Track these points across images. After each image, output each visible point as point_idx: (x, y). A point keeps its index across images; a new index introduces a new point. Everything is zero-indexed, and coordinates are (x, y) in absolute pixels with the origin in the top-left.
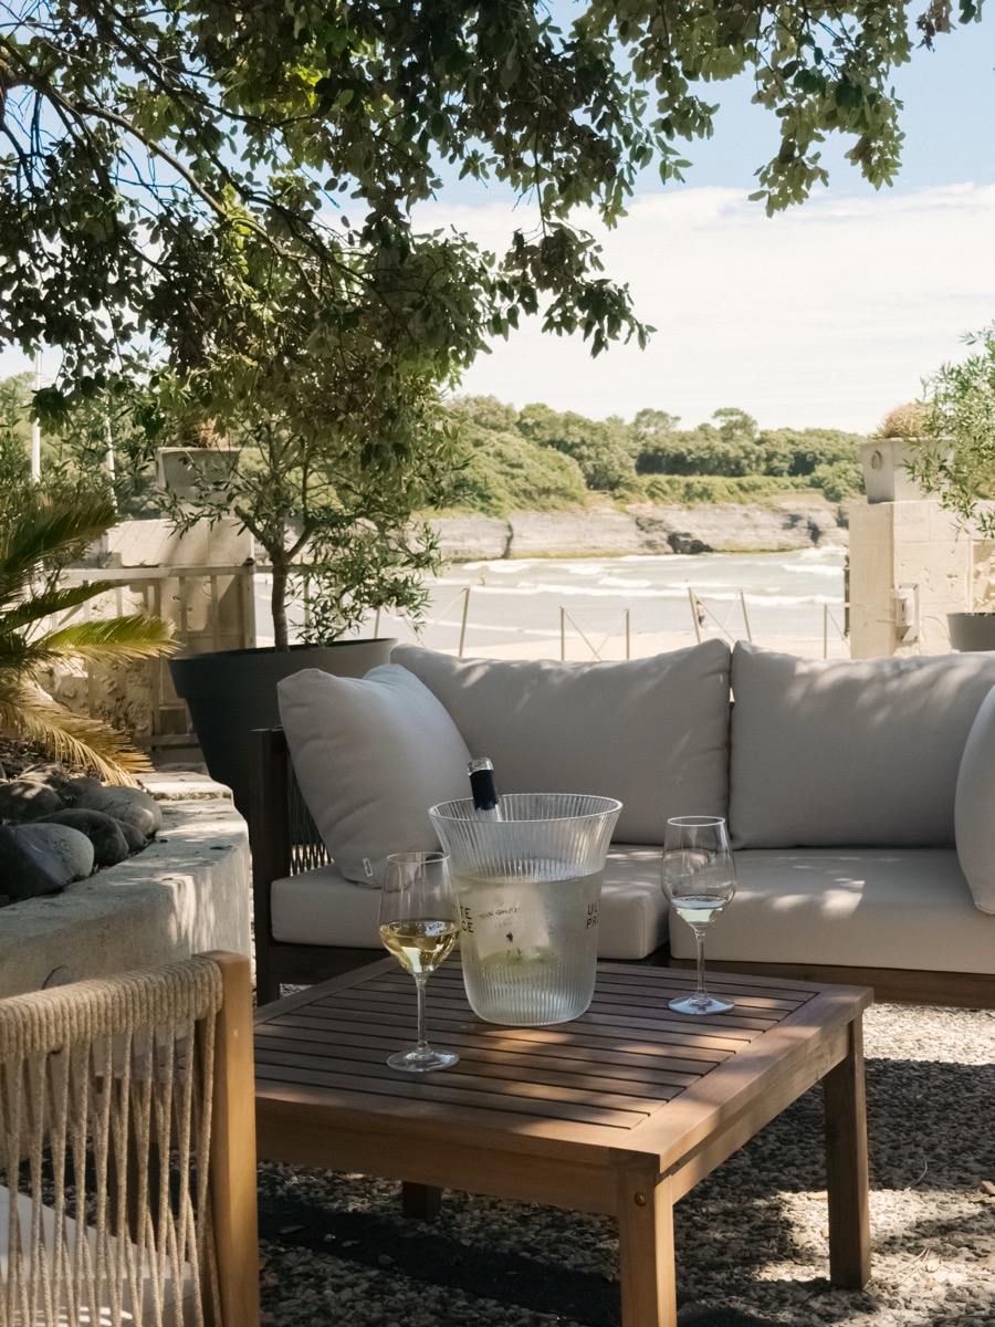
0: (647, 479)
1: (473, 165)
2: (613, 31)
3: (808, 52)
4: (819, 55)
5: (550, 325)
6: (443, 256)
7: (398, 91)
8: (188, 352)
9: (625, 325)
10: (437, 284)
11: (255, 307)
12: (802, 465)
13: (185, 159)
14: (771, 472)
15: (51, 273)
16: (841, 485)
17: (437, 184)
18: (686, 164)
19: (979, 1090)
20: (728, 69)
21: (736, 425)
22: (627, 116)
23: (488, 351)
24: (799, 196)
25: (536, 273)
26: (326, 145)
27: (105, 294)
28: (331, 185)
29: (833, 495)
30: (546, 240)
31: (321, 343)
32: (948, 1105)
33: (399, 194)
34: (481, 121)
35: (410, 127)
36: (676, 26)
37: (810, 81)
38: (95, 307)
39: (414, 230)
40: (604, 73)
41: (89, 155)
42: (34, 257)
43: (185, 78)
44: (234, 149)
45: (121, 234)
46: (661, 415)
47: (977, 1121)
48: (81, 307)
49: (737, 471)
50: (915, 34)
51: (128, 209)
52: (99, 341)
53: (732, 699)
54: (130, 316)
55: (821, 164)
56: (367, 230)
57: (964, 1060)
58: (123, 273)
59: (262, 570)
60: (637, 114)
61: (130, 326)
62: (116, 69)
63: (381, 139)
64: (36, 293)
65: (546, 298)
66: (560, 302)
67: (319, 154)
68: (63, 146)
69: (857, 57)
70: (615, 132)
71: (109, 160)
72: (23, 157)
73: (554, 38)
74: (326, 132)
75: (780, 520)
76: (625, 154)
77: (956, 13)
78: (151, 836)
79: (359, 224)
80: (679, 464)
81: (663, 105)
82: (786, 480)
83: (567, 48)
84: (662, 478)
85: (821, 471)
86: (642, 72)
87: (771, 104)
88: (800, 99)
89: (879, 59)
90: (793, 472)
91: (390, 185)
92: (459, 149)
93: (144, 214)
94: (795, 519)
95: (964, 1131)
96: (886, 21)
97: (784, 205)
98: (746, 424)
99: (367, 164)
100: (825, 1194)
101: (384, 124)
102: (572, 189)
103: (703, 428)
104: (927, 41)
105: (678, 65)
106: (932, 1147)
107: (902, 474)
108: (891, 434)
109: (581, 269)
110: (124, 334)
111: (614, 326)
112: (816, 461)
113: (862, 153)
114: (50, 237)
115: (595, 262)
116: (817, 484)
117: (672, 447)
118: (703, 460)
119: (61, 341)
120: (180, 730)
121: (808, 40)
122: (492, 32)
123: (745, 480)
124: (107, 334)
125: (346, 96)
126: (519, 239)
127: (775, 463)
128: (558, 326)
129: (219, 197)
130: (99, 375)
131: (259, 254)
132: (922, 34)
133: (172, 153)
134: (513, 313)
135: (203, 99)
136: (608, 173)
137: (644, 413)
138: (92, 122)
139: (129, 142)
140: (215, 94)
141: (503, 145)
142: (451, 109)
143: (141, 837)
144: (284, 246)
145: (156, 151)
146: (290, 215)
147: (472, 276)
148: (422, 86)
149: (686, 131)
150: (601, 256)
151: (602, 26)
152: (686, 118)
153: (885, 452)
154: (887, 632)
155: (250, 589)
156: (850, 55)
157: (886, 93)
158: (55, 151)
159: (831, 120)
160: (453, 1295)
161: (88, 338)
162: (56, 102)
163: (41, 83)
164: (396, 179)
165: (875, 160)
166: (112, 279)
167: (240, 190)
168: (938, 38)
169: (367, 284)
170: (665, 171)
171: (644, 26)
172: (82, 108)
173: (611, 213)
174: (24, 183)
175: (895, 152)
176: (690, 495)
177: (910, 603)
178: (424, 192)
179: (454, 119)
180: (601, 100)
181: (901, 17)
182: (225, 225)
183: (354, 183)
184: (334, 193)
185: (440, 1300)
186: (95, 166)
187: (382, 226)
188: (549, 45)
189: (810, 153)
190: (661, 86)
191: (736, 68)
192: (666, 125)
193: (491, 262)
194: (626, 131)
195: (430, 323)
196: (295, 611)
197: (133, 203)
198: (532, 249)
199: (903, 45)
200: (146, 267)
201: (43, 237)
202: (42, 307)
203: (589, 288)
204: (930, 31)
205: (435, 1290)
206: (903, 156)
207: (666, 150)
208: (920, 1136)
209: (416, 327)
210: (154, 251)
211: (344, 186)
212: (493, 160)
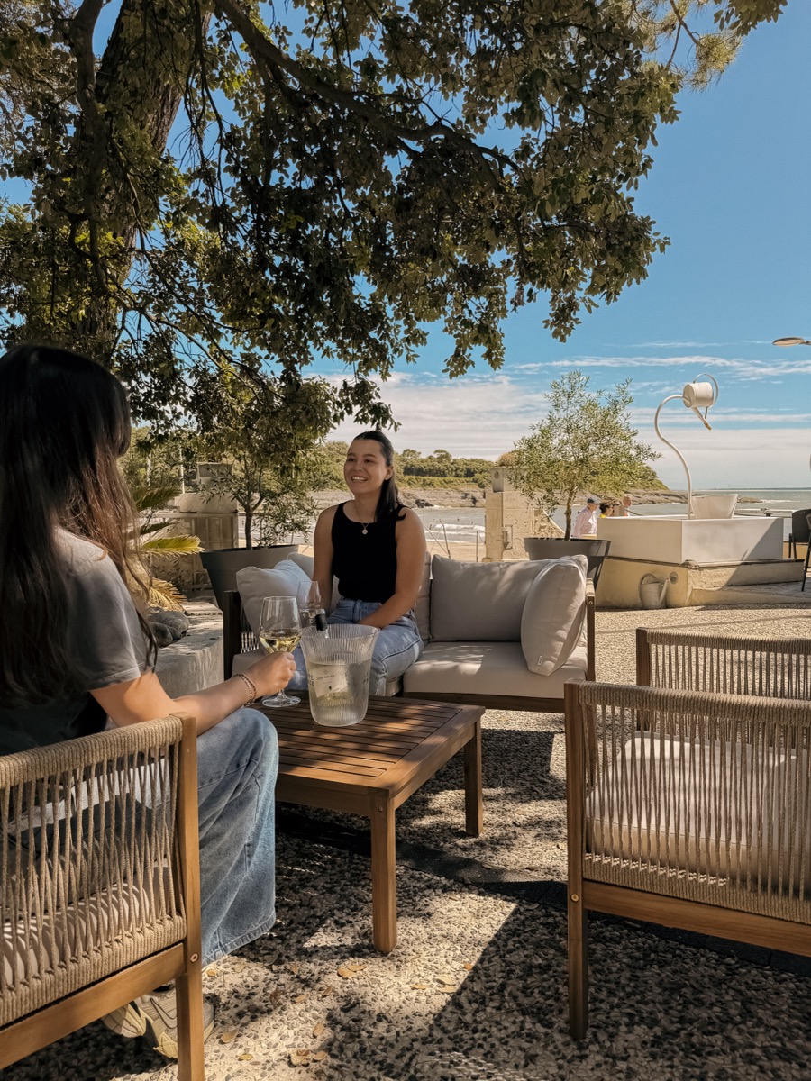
0: (407, 477)
1: (327, 352)
2: (386, 300)
3: (466, 311)
4: (470, 312)
5: (357, 420)
6: (315, 389)
7: (295, 319)
8: (206, 426)
9: (389, 422)
10: (313, 400)
11: (234, 407)
12: (469, 473)
13: (205, 344)
14: (457, 476)
15: (145, 390)
16: (485, 482)
17: (312, 359)
18: (417, 356)
19: (531, 743)
20: (433, 318)
21: (443, 457)
22: (392, 334)
23: (334, 428)
24: (463, 372)
25: (352, 398)
26: (265, 341)
27: (170, 399)
28: (267, 357)
29: (482, 486)
30: (357, 385)
31: (262, 424)
32: (518, 750)
33: (296, 362)
34: (332, 334)
35: (299, 335)
36: (412, 299)
37: (467, 324)
38: (164, 404)
39: (302, 378)
40: (383, 317)
41: (162, 341)
42: (139, 383)
43: (206, 309)
44: (227, 339)
45: (175, 374)
46: (413, 452)
47: (529, 757)
48: (159, 404)
49: (444, 475)
50: (509, 306)
51: (179, 364)
52: (166, 419)
53: (431, 578)
54: (180, 409)
55: (471, 358)
56: (282, 377)
57: (524, 729)
58: (177, 391)
59: (242, 515)
60: (396, 334)
61: (180, 413)
62: (176, 305)
63: (288, 339)
64: (139, 398)
65: (356, 409)
66: (362, 411)
67: (263, 343)
68: (151, 337)
69: (486, 315)
70: (387, 342)
71: (171, 343)
72: (134, 341)
73: (362, 301)
74: (265, 335)
75: (461, 495)
76: (391, 350)
77: (526, 298)
78: (184, 633)
79: (279, 374)
80: (420, 472)
81: (407, 332)
82: (463, 479)
83: (368, 305)
84: (414, 477)
85: (477, 476)
86: (398, 317)
87: (451, 333)
88: (463, 330)
89: (495, 316)
90: (466, 476)
91: (293, 359)
92: (322, 345)
93: (186, 366)
94: (467, 495)
95: (524, 762)
96: (497, 301)
97: (456, 375)
98: (447, 456)
99: (281, 350)
100: (464, 792)
101: (290, 333)
102: (367, 364)
103: (430, 457)
104: (515, 309)
105: (413, 315)
106: (511, 769)
107: (506, 481)
108: (502, 465)
109: (371, 397)
110: (177, 416)
111: (384, 422)
112: (475, 472)
113: (488, 355)
114: (146, 375)
115: (377, 395)
116: (475, 481)
117: (417, 465)
118: (430, 470)
119: (149, 418)
120: (205, 581)
121: (466, 306)
122: (334, 297)
123: (447, 479)
124: (170, 416)
125: (271, 321)
126: (345, 384)
127: (458, 472)
128: (361, 420)
129: (219, 360)
130: (166, 434)
131: (237, 385)
132: (513, 306)
133: (200, 342)
134: (342, 414)
135: (213, 318)
136: (383, 358)
137: (407, 450)
138: (164, 327)
139: (181, 336)
140: (218, 316)
141: (341, 344)
142: (318, 328)
143: (179, 633)
144: (247, 382)
145: (192, 340)
146: (249, 368)
147: (328, 397)
148: (305, 318)
149: (415, 342)
150: (379, 392)
151: (381, 298)
152: (416, 338)
153: (500, 471)
154: (500, 544)
155: (237, 522)
156: (483, 314)
157: (498, 329)
158: (148, 339)
159: (476, 340)
160: (304, 843)
161: (162, 418)
162: (148, 318)
163: (142, 310)
164: (295, 356)
165: (494, 358)
166: (173, 393)
167: (226, 358)
168: (519, 308)
169: (283, 399)
170: (408, 358)
171: (399, 298)
172: (159, 321)
173: (384, 375)
174: (134, 352)
175: (501, 354)
176: (425, 484)
177: (509, 533)
178: (306, 361)
179: (319, 333)
180: (382, 328)
181: (504, 299)
182: (221, 372)
183: (277, 358)
184: (268, 361)
185: (298, 845)
186: (165, 345)
187: (289, 375)
188: (360, 304)
189: (467, 354)
190: (405, 323)
191: (437, 317)
192: (407, 340)
193: (335, 392)
194: (392, 342)
195: (309, 416)
196: (255, 534)
197: (181, 361)
198: (351, 388)
199: (504, 311)
200: (187, 388)
201: (142, 375)
202: (141, 404)
203: (374, 406)
204: (516, 305)
205: (296, 840)
206: (504, 357)
207: (409, 350)
208: (506, 764)
209: (303, 418)
210: (191, 382)
211: (273, 358)
212: (335, 351)
